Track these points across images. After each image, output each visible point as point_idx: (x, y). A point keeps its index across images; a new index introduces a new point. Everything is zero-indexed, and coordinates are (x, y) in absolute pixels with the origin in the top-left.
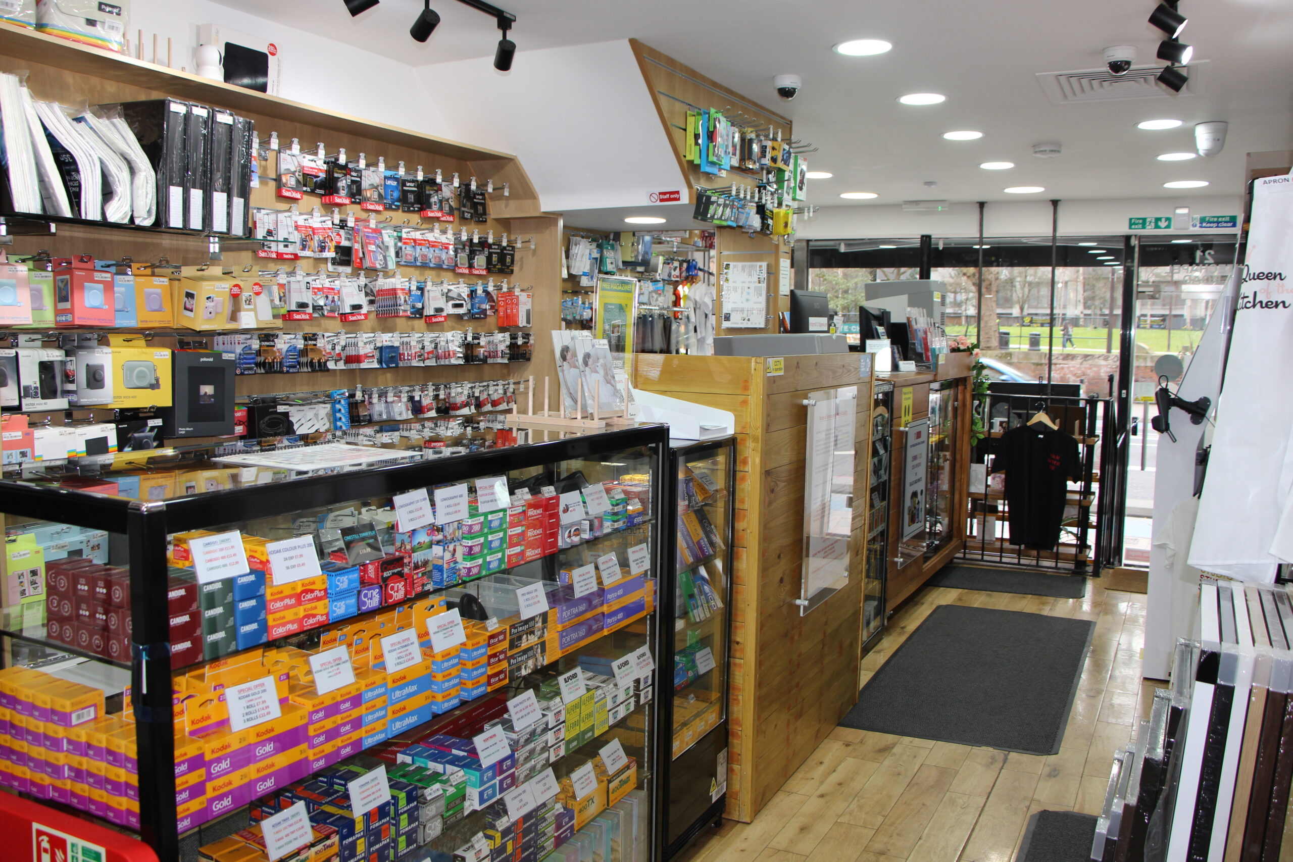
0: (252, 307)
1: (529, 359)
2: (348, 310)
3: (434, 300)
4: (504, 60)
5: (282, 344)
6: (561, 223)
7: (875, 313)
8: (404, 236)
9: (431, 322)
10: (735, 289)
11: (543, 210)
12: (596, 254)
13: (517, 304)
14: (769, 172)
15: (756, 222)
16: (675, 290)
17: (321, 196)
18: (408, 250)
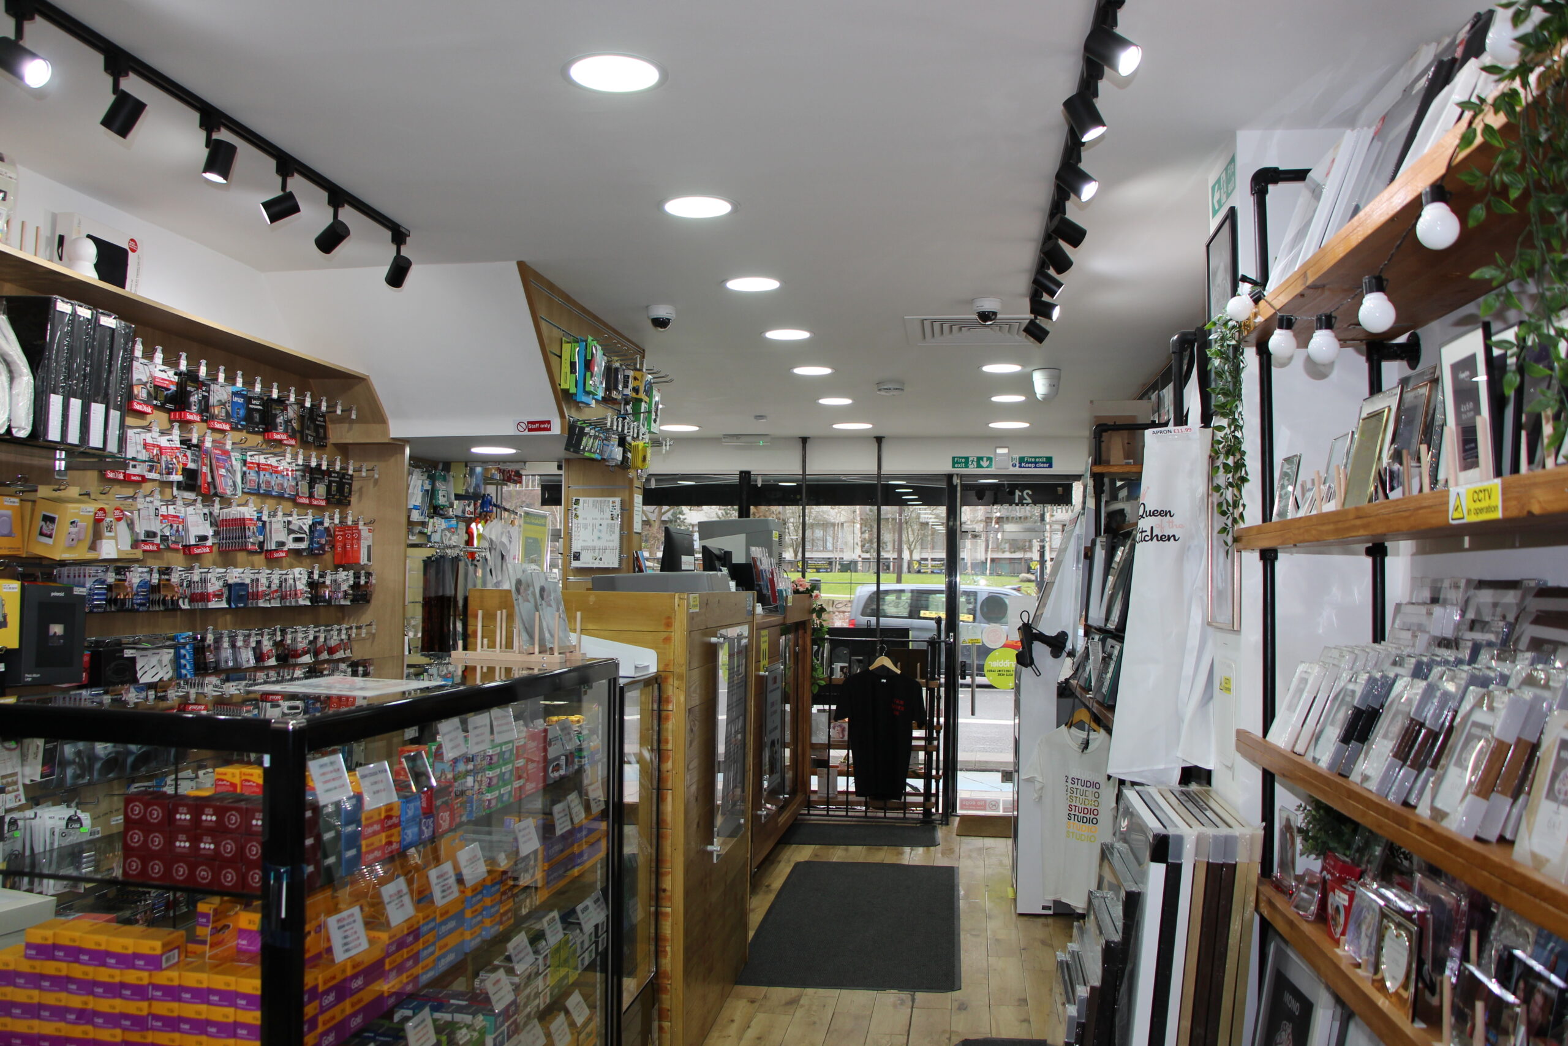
0: (112, 534)
1: (368, 601)
2: (193, 542)
3: (278, 534)
4: (397, 275)
5: (136, 577)
6: (407, 451)
7: (717, 552)
8: (249, 459)
9: (271, 558)
10: (585, 527)
11: (392, 436)
12: (428, 487)
13: (359, 539)
14: (627, 403)
15: (618, 453)
16: (468, 527)
17: (169, 411)
18: (252, 476)
